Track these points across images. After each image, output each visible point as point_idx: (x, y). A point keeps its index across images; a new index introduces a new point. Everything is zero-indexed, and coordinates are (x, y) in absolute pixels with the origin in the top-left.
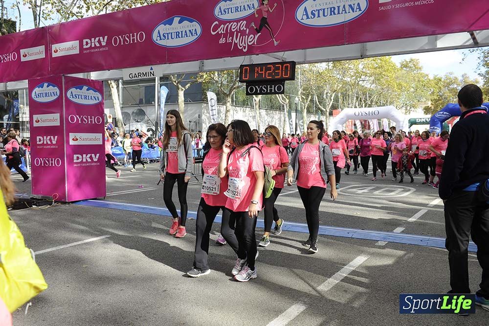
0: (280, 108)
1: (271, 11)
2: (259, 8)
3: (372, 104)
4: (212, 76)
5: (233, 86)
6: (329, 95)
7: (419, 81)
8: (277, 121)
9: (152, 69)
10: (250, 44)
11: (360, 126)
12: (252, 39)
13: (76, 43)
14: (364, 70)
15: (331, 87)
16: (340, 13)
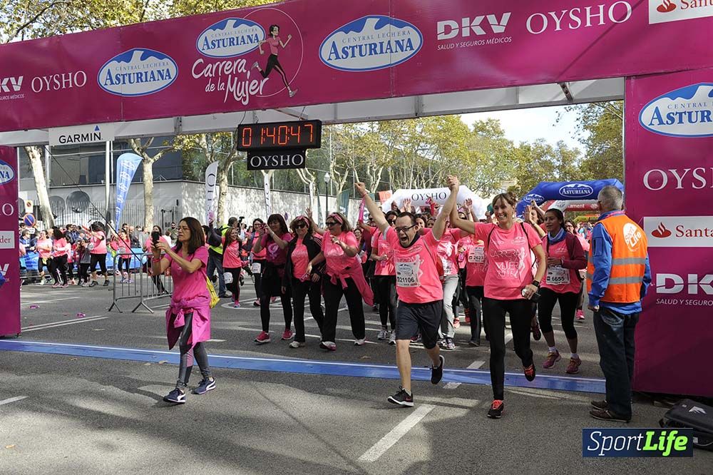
0: (302, 189)
1: (284, 47)
2: (265, 41)
3: (436, 183)
4: (197, 140)
5: (230, 156)
6: (375, 170)
7: (500, 151)
8: (298, 208)
9: (97, 129)
10: (252, 93)
12: (256, 87)
14: (423, 134)
15: (377, 159)
16: (384, 51)
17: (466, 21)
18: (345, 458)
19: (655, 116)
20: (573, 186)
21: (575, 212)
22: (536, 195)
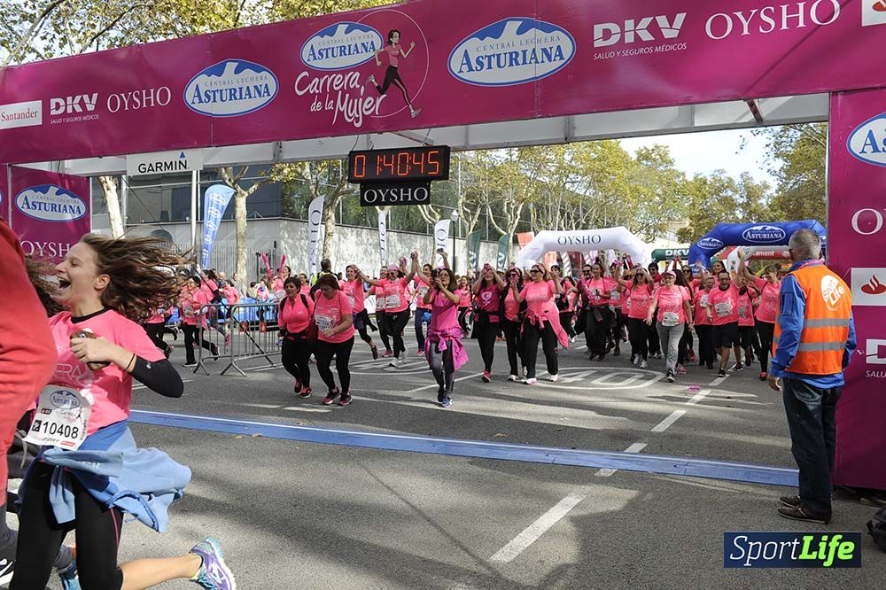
0: (425, 230)
1: (405, 56)
2: (382, 50)
3: (587, 223)
4: (299, 170)
5: (338, 189)
6: (513, 207)
7: (669, 184)
9: (183, 156)
10: (367, 113)
11: (569, 263)
12: (371, 105)
13: (37, 105)
14: (573, 163)
15: (515, 194)
16: (528, 62)
17: (629, 24)
18: (473, 556)
19: (868, 142)
20: (759, 228)
21: (762, 261)
22: (713, 240)
